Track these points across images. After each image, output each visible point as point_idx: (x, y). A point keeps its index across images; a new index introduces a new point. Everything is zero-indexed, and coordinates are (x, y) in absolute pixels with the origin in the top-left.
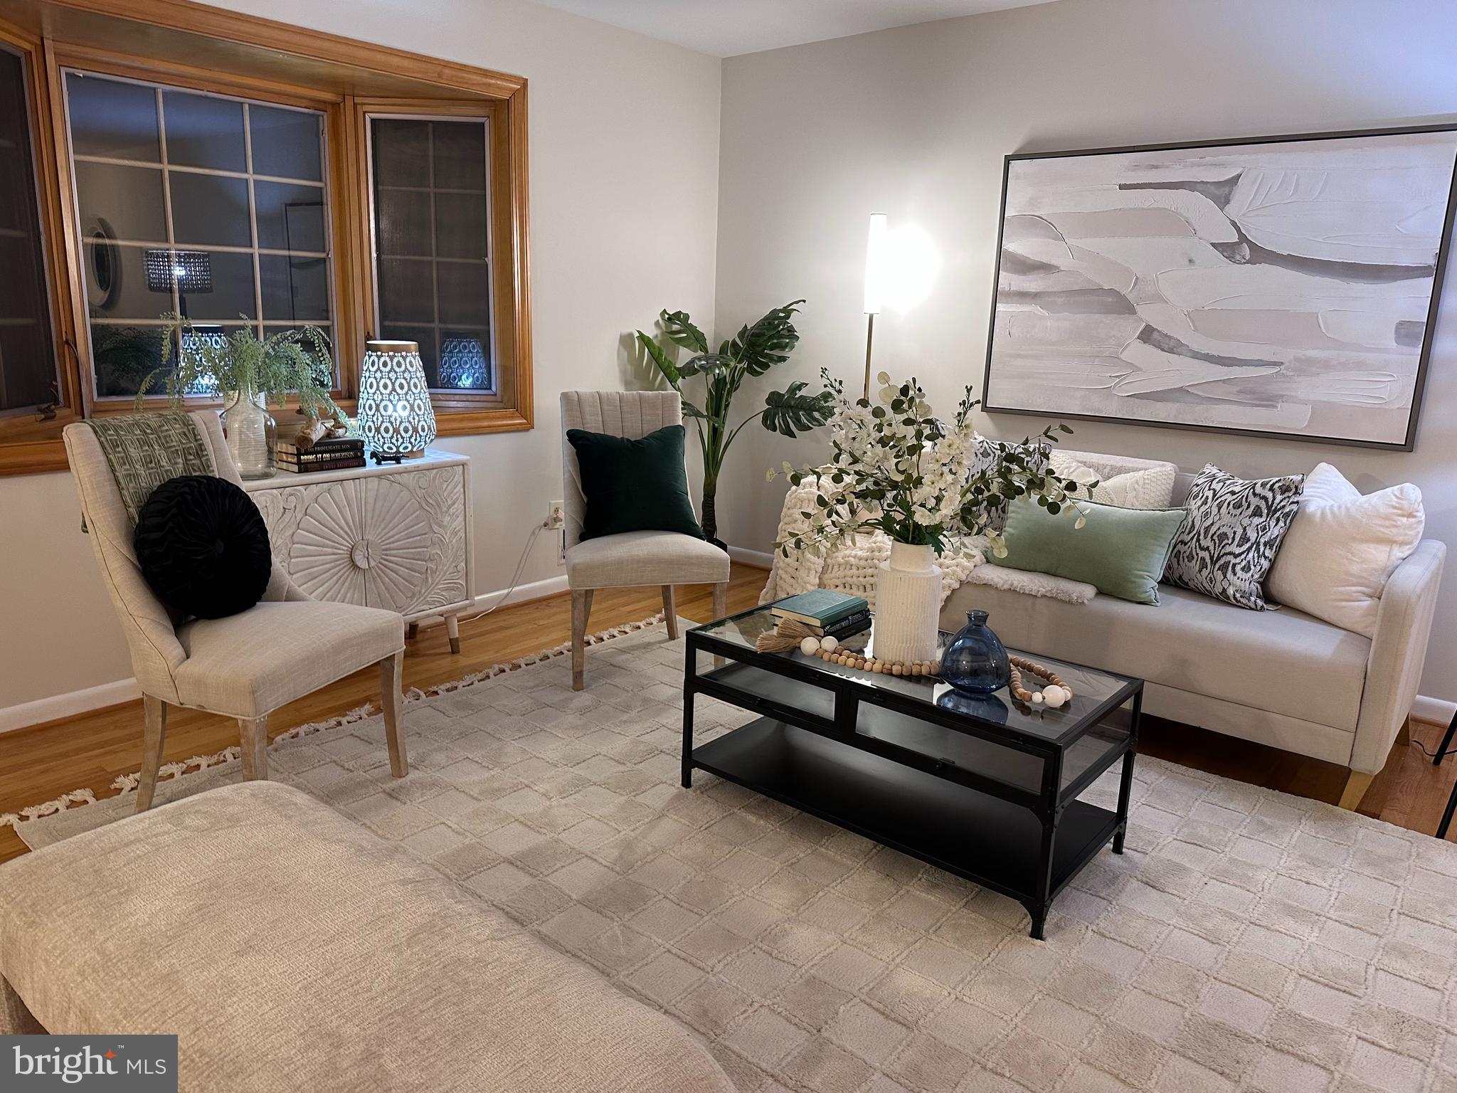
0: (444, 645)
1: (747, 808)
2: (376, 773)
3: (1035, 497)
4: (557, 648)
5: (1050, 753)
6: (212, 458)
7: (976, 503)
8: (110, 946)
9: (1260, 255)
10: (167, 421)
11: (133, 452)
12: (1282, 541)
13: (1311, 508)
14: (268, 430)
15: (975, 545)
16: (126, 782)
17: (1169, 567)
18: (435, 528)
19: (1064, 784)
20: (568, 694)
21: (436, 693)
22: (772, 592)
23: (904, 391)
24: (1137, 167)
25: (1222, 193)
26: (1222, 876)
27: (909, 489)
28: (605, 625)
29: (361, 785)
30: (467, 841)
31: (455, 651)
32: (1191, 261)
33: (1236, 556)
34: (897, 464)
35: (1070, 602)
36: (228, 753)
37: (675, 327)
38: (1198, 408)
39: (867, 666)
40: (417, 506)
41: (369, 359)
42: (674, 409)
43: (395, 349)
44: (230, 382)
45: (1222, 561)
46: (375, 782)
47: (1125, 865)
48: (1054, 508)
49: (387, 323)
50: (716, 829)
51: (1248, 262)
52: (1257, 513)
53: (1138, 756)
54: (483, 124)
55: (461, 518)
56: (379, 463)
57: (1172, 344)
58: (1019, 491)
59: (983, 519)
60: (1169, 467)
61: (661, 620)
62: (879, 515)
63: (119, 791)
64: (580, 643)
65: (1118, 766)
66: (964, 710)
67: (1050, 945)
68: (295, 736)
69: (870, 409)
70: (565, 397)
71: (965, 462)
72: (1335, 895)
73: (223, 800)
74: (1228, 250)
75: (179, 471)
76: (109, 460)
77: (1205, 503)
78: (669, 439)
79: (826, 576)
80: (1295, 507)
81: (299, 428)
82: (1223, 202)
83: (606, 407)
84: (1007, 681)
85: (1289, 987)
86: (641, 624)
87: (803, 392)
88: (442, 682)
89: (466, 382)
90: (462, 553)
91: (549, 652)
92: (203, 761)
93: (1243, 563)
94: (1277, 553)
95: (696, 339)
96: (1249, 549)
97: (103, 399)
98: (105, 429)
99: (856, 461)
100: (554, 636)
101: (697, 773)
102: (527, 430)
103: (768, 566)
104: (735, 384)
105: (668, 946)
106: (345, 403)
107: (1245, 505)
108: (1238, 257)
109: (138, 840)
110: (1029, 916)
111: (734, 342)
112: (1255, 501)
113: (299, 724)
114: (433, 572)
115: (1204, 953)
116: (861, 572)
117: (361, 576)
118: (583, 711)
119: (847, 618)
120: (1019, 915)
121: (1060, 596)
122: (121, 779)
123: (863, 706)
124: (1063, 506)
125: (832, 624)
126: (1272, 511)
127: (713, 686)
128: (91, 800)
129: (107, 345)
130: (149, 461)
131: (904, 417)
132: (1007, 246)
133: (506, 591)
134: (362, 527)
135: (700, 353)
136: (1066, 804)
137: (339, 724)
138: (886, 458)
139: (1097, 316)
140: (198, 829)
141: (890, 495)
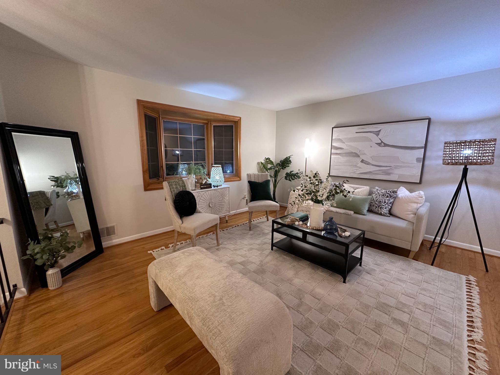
0: (225, 221)
1: (285, 255)
2: (214, 245)
3: (342, 194)
4: (246, 222)
5: (347, 246)
6: (187, 187)
7: (330, 195)
8: (174, 276)
9: (386, 145)
10: (180, 181)
11: (174, 186)
12: (393, 203)
13: (399, 196)
14: (195, 182)
15: (329, 203)
16: (171, 246)
17: (369, 208)
18: (224, 199)
19: (349, 252)
20: (248, 231)
21: (224, 230)
22: (287, 212)
23: (316, 174)
24: (359, 129)
25: (377, 133)
26: (383, 272)
27: (317, 193)
28: (254, 218)
29: (212, 247)
30: (231, 259)
31: (227, 222)
32: (371, 147)
33: (383, 206)
34: (314, 188)
35: (348, 215)
36: (188, 241)
37: (268, 161)
38: (374, 175)
39: (309, 227)
40: (220, 195)
41: (213, 168)
42: (268, 176)
43: (217, 167)
44: (189, 173)
45: (380, 207)
46: (214, 247)
47: (362, 269)
48: (345, 196)
49: (215, 162)
50: (278, 259)
51: (383, 147)
52: (388, 197)
53: (364, 246)
54: (233, 126)
55: (228, 197)
56: (214, 187)
57: (368, 163)
58: (339, 193)
59: (331, 198)
60: (368, 187)
61: (265, 217)
62: (310, 197)
63: (169, 247)
64: (250, 221)
65: (360, 248)
66: (328, 237)
67: (347, 285)
68: (200, 238)
69: (308, 177)
70: (247, 174)
71: (328, 188)
72: (409, 277)
73: (191, 250)
74: (379, 144)
75: (181, 190)
76: (170, 188)
77: (376, 195)
78: (267, 182)
79: (299, 209)
80: (396, 196)
81: (201, 181)
82: (378, 135)
83: (255, 176)
84: (337, 231)
85: (400, 296)
86: (262, 218)
87: (293, 173)
88: (225, 228)
89: (228, 172)
90: (228, 204)
91: (244, 223)
92: (184, 242)
93: (385, 207)
94: (392, 205)
95: (272, 163)
96: (386, 204)
97: (167, 176)
98: (170, 182)
99: (305, 187)
100: (245, 220)
101: (274, 248)
102: (240, 181)
103: (287, 207)
104: (279, 171)
105: (270, 281)
106: (208, 176)
107: (385, 195)
108: (381, 146)
109: (177, 257)
110: (343, 278)
111: (279, 163)
112: (387, 195)
113: (200, 235)
114: (223, 207)
115: (380, 288)
116: (306, 208)
117: (211, 209)
118: (252, 235)
119: (304, 218)
120: (341, 278)
121: (347, 213)
122: (170, 245)
123: (308, 235)
124: (347, 196)
125: (301, 219)
126: (391, 196)
127: (277, 231)
128: (165, 249)
129: (167, 166)
130: (177, 188)
131: (316, 179)
132: (333, 144)
133: (236, 211)
134: (211, 199)
135: (273, 165)
136: (350, 256)
137: (207, 236)
138: (312, 187)
139: (351, 158)
140: (187, 255)
141: (313, 194)
